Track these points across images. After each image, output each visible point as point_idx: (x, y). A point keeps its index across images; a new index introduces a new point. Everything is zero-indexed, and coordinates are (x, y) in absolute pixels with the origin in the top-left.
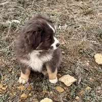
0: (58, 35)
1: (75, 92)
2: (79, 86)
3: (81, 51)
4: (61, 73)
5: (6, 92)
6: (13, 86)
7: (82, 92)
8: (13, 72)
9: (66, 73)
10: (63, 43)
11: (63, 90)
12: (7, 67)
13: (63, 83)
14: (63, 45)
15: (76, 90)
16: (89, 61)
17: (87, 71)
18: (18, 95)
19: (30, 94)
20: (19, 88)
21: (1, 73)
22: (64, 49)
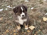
2: (36, 30)
3: (38, 16)
4: (30, 25)
5: (9, 33)
6: (11, 30)
7: (37, 32)
8: (12, 25)
9: (32, 25)
10: (32, 14)
11: (30, 31)
12: (10, 23)
13: (30, 29)
17: (39, 24)
18: (13, 34)
19: (17, 33)
20: (13, 31)
21: (8, 26)
22: (32, 16)
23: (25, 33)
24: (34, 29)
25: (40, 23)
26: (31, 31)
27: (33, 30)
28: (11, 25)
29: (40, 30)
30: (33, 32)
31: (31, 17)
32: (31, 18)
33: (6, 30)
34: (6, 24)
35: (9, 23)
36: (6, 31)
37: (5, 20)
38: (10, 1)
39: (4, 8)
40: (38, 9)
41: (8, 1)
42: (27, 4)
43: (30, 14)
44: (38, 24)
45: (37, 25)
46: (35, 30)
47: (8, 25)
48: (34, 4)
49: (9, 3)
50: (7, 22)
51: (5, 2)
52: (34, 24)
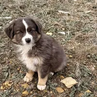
0: (70, 40)
1: (74, 94)
2: (79, 89)
3: (88, 56)
5: (11, 89)
6: (17, 83)
8: (20, 71)
9: (70, 75)
10: (73, 48)
11: (63, 91)
12: (16, 66)
13: (64, 84)
14: (72, 49)
15: (75, 92)
16: (95, 66)
17: (90, 75)
18: (21, 91)
19: (31, 92)
20: (23, 85)
21: (9, 71)
22: (73, 52)
23: (51, 92)
24: (75, 86)
25: (91, 73)
26: (65, 89)
27: (72, 87)
28: (18, 69)
29: (88, 91)
30: (70, 93)
31: (71, 56)
32: (71, 58)
33: (4, 80)
34: (6, 67)
35: (13, 65)
36: (5, 84)
37: (5, 56)
38: (21, 7)
39: (4, 24)
40: (91, 37)
41: (15, 8)
42: (65, 21)
43: (69, 48)
44: (85, 75)
45: (84, 77)
46: (76, 88)
47: (11, 69)
48: (82, 21)
49: (15, 13)
50: (9, 62)
51: (5, 8)
52: (77, 73)
